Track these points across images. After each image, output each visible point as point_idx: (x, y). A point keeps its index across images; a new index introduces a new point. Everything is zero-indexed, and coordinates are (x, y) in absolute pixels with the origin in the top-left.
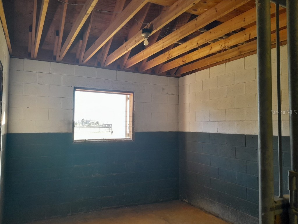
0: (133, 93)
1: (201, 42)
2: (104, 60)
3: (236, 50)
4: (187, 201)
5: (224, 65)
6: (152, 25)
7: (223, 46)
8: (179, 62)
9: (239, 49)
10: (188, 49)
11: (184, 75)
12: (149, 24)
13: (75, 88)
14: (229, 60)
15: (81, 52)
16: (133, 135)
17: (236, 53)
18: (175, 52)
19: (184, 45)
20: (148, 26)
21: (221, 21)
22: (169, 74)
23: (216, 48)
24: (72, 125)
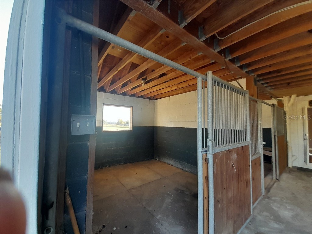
0: (133, 107)
1: (167, 86)
2: (119, 90)
3: (182, 89)
4: (158, 160)
5: (176, 95)
6: (146, 77)
7: (177, 87)
8: (156, 93)
9: (183, 89)
10: (161, 88)
11: (157, 99)
12: (145, 76)
13: (104, 104)
14: (178, 94)
15: (107, 86)
16: (132, 128)
17: (182, 91)
18: (155, 89)
19: (159, 86)
20: (144, 77)
21: (166, 73)
22: (149, 98)
23: (174, 88)
24: (102, 123)
